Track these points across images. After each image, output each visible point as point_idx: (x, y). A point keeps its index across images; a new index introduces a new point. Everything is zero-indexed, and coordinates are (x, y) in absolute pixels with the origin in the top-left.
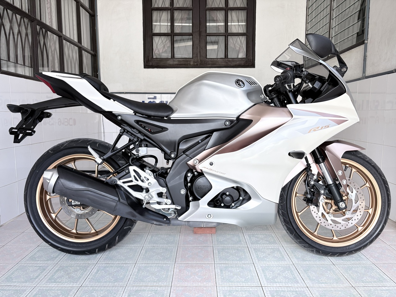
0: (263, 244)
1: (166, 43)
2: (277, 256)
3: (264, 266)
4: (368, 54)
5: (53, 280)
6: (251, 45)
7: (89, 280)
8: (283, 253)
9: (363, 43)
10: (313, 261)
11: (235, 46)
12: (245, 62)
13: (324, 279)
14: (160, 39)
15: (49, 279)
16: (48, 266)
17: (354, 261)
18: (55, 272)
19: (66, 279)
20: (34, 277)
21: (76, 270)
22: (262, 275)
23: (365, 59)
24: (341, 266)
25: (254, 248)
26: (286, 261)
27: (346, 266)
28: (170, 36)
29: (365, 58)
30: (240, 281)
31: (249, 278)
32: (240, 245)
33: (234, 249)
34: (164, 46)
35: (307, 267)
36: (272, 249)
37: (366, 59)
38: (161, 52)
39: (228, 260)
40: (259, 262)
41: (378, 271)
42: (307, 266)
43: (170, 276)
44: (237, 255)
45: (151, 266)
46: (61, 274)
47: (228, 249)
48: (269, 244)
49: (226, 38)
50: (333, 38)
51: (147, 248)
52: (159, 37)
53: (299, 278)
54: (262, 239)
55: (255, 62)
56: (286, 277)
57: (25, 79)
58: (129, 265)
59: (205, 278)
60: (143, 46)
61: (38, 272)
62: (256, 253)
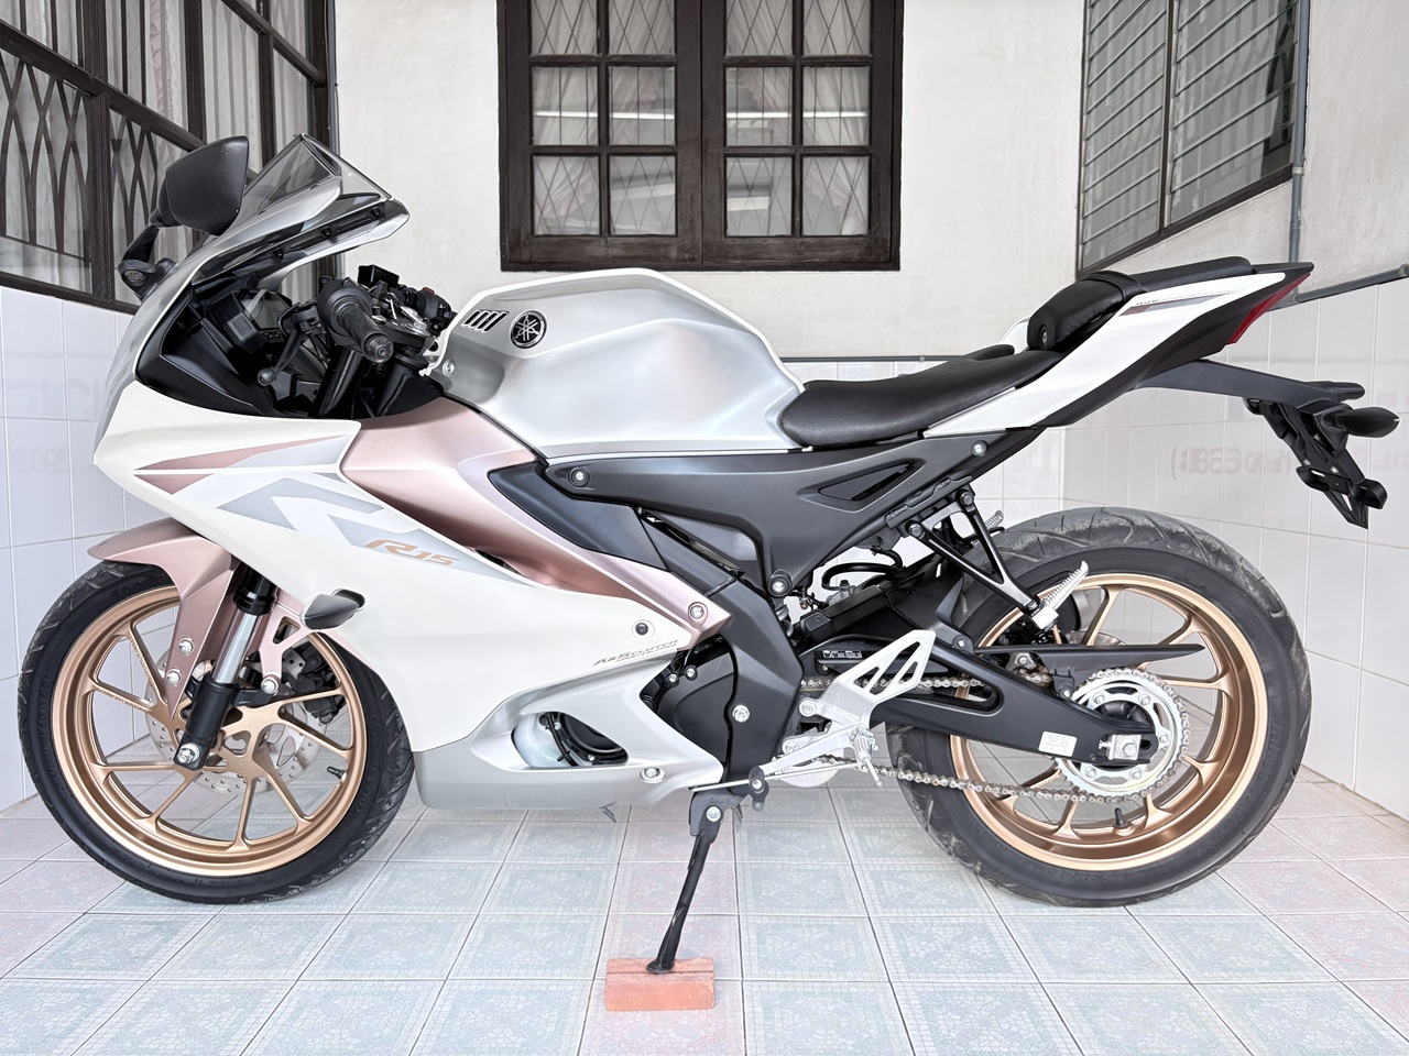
0: (927, 907)
1: (582, 181)
2: (979, 954)
3: (930, 993)
4: (1306, 214)
5: (129, 1044)
6: (885, 190)
7: (265, 1044)
8: (1001, 943)
9: (1286, 175)
10: (1115, 972)
11: (827, 193)
12: (862, 249)
13: (1157, 1040)
14: (561, 166)
15: (111, 1039)
16: (114, 991)
17: (1267, 970)
18: (138, 1013)
19: (177, 1038)
20: (59, 1031)
21: (218, 1004)
22: (922, 1027)
23: (1295, 234)
24: (1221, 991)
25: (892, 922)
26: (1010, 972)
27: (1238, 991)
28: (596, 158)
29: (1295, 227)
30: (835, 1047)
31: (870, 1038)
32: (842, 913)
33: (818, 926)
34: (574, 192)
35: (1092, 997)
36: (959, 925)
37: (1298, 231)
38: (562, 212)
39: (794, 969)
40: (911, 974)
41: (1358, 1010)
42: (1094, 991)
43: (574, 1029)
44: (827, 947)
45: (503, 992)
46: (161, 1019)
47: (794, 925)
48: (950, 908)
49: (798, 165)
50: (1180, 161)
51: (493, 921)
52: (557, 159)
53: (1062, 1037)
54: (921, 889)
55: (901, 249)
56: (1014, 1033)
57: (61, 300)
58: (419, 988)
59: (706, 1036)
60: (498, 190)
61: (76, 1011)
62: (902, 942)
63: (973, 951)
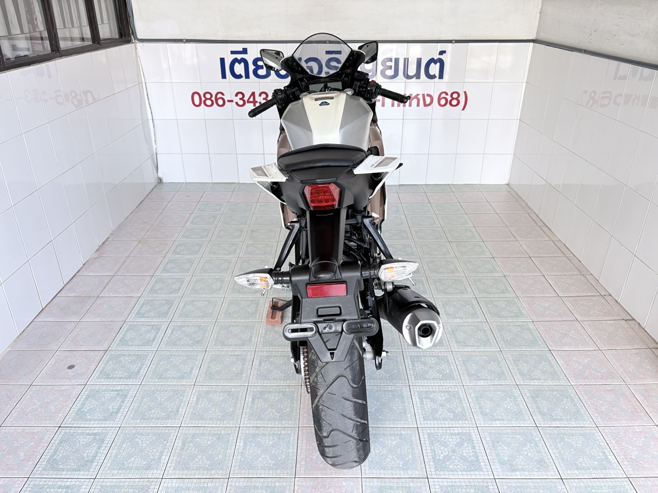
0: (444, 419)
2: (467, 457)
10: (528, 470)
17: (596, 469)
25: (428, 431)
26: (481, 470)
27: (582, 484)
32: (405, 424)
33: (394, 434)
36: (458, 434)
40: (437, 472)
44: (399, 451)
48: (455, 420)
51: (247, 431)
54: (441, 405)
62: (433, 448)
63: (465, 454)
